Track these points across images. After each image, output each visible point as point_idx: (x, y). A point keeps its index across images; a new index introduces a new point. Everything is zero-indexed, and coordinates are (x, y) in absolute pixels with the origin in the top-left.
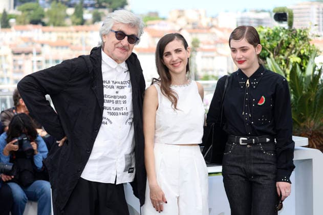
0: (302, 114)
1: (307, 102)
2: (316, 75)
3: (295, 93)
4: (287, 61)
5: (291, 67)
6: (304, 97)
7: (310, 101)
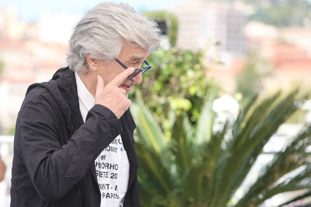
0: (192, 200)
1: (200, 180)
2: (218, 133)
3: (179, 162)
4: (166, 107)
5: (172, 116)
6: (195, 171)
7: (205, 178)
